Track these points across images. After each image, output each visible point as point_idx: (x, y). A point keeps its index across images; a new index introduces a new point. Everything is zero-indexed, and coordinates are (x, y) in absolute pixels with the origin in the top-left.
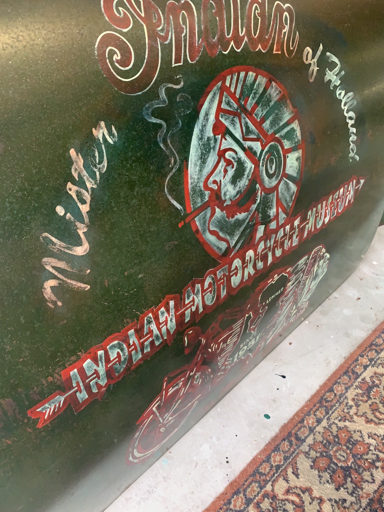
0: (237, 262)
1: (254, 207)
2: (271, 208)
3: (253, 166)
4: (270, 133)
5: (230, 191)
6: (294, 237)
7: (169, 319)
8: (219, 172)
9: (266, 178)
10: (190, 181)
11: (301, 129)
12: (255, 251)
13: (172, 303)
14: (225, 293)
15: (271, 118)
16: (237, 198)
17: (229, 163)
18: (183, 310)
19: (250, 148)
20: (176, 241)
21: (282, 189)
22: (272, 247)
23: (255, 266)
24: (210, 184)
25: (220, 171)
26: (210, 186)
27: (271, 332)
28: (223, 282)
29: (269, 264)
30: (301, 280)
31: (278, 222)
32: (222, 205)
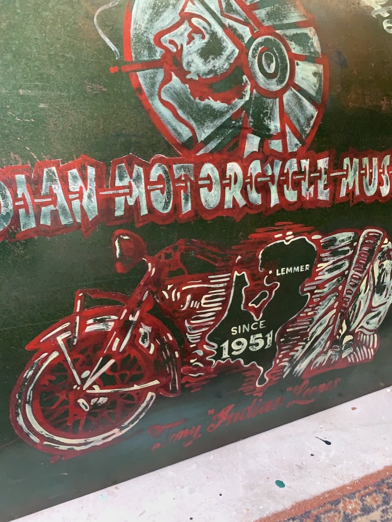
0: (210, 170)
1: (240, 103)
2: (269, 118)
3: (237, 51)
4: (266, 24)
5: (197, 65)
6: (321, 185)
7: (86, 194)
8: (179, 33)
9: (260, 76)
10: (133, 27)
11: (320, 40)
12: (245, 169)
13: (91, 171)
14: (189, 207)
15: (268, 9)
16: (208, 77)
17: (196, 30)
18: (111, 192)
19: (233, 29)
20: (105, 87)
21: (288, 100)
22: (276, 179)
23: (244, 193)
24: (165, 42)
25: (182, 34)
26: (165, 44)
27: (299, 348)
28: (185, 188)
29: (272, 205)
30: (346, 272)
31: (285, 145)
32: (183, 75)
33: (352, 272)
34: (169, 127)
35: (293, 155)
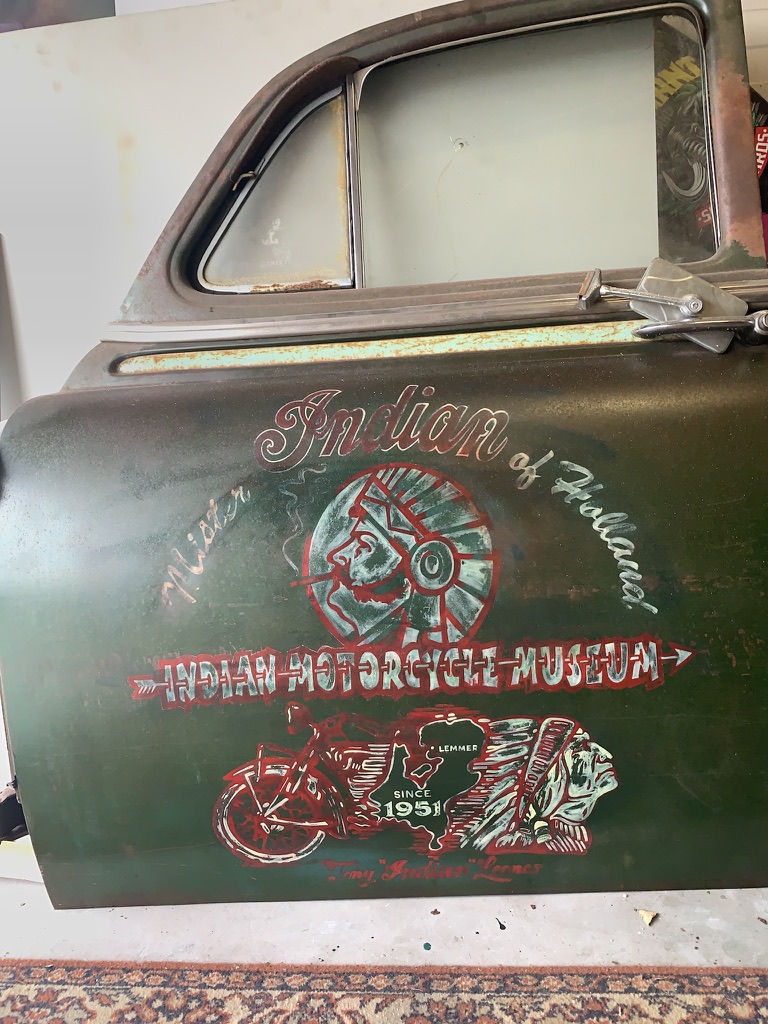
0: (368, 657)
1: (400, 602)
2: (429, 614)
3: (401, 557)
4: (432, 530)
5: (362, 573)
6: (487, 673)
7: (268, 675)
8: (349, 550)
12: (402, 657)
13: (272, 659)
14: (350, 687)
15: (435, 516)
16: (372, 583)
17: (364, 545)
18: (286, 674)
19: (399, 540)
20: (286, 597)
21: (450, 597)
22: (436, 666)
23: (402, 677)
24: (337, 558)
25: (351, 550)
26: (336, 560)
27: (476, 823)
28: (347, 672)
29: (432, 688)
30: (526, 758)
31: (445, 636)
32: (348, 583)
33: (533, 758)
34: (335, 625)
35: (453, 645)
